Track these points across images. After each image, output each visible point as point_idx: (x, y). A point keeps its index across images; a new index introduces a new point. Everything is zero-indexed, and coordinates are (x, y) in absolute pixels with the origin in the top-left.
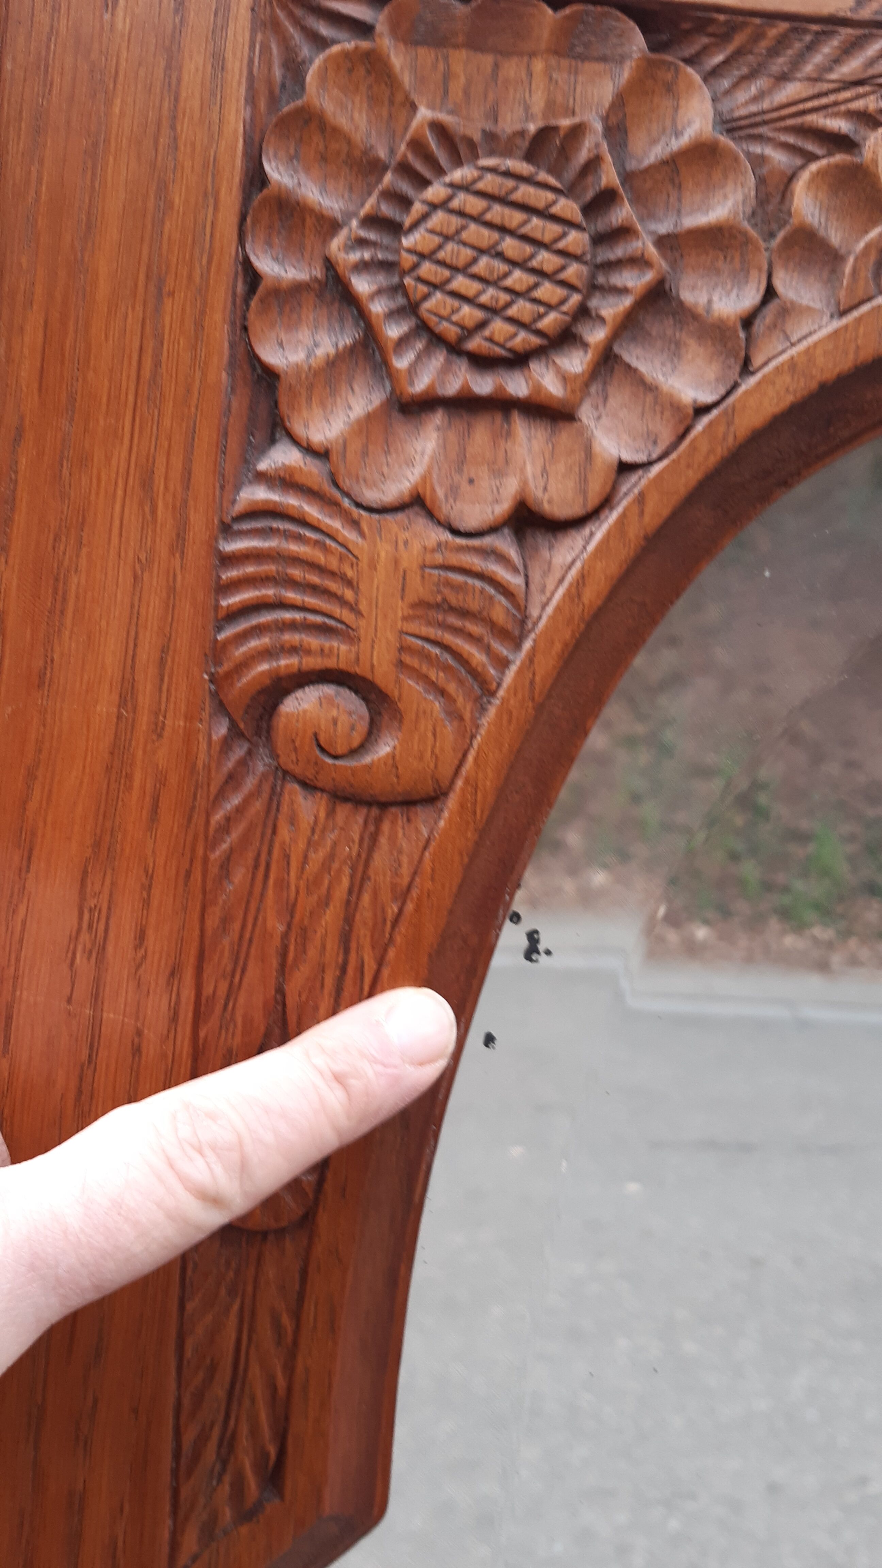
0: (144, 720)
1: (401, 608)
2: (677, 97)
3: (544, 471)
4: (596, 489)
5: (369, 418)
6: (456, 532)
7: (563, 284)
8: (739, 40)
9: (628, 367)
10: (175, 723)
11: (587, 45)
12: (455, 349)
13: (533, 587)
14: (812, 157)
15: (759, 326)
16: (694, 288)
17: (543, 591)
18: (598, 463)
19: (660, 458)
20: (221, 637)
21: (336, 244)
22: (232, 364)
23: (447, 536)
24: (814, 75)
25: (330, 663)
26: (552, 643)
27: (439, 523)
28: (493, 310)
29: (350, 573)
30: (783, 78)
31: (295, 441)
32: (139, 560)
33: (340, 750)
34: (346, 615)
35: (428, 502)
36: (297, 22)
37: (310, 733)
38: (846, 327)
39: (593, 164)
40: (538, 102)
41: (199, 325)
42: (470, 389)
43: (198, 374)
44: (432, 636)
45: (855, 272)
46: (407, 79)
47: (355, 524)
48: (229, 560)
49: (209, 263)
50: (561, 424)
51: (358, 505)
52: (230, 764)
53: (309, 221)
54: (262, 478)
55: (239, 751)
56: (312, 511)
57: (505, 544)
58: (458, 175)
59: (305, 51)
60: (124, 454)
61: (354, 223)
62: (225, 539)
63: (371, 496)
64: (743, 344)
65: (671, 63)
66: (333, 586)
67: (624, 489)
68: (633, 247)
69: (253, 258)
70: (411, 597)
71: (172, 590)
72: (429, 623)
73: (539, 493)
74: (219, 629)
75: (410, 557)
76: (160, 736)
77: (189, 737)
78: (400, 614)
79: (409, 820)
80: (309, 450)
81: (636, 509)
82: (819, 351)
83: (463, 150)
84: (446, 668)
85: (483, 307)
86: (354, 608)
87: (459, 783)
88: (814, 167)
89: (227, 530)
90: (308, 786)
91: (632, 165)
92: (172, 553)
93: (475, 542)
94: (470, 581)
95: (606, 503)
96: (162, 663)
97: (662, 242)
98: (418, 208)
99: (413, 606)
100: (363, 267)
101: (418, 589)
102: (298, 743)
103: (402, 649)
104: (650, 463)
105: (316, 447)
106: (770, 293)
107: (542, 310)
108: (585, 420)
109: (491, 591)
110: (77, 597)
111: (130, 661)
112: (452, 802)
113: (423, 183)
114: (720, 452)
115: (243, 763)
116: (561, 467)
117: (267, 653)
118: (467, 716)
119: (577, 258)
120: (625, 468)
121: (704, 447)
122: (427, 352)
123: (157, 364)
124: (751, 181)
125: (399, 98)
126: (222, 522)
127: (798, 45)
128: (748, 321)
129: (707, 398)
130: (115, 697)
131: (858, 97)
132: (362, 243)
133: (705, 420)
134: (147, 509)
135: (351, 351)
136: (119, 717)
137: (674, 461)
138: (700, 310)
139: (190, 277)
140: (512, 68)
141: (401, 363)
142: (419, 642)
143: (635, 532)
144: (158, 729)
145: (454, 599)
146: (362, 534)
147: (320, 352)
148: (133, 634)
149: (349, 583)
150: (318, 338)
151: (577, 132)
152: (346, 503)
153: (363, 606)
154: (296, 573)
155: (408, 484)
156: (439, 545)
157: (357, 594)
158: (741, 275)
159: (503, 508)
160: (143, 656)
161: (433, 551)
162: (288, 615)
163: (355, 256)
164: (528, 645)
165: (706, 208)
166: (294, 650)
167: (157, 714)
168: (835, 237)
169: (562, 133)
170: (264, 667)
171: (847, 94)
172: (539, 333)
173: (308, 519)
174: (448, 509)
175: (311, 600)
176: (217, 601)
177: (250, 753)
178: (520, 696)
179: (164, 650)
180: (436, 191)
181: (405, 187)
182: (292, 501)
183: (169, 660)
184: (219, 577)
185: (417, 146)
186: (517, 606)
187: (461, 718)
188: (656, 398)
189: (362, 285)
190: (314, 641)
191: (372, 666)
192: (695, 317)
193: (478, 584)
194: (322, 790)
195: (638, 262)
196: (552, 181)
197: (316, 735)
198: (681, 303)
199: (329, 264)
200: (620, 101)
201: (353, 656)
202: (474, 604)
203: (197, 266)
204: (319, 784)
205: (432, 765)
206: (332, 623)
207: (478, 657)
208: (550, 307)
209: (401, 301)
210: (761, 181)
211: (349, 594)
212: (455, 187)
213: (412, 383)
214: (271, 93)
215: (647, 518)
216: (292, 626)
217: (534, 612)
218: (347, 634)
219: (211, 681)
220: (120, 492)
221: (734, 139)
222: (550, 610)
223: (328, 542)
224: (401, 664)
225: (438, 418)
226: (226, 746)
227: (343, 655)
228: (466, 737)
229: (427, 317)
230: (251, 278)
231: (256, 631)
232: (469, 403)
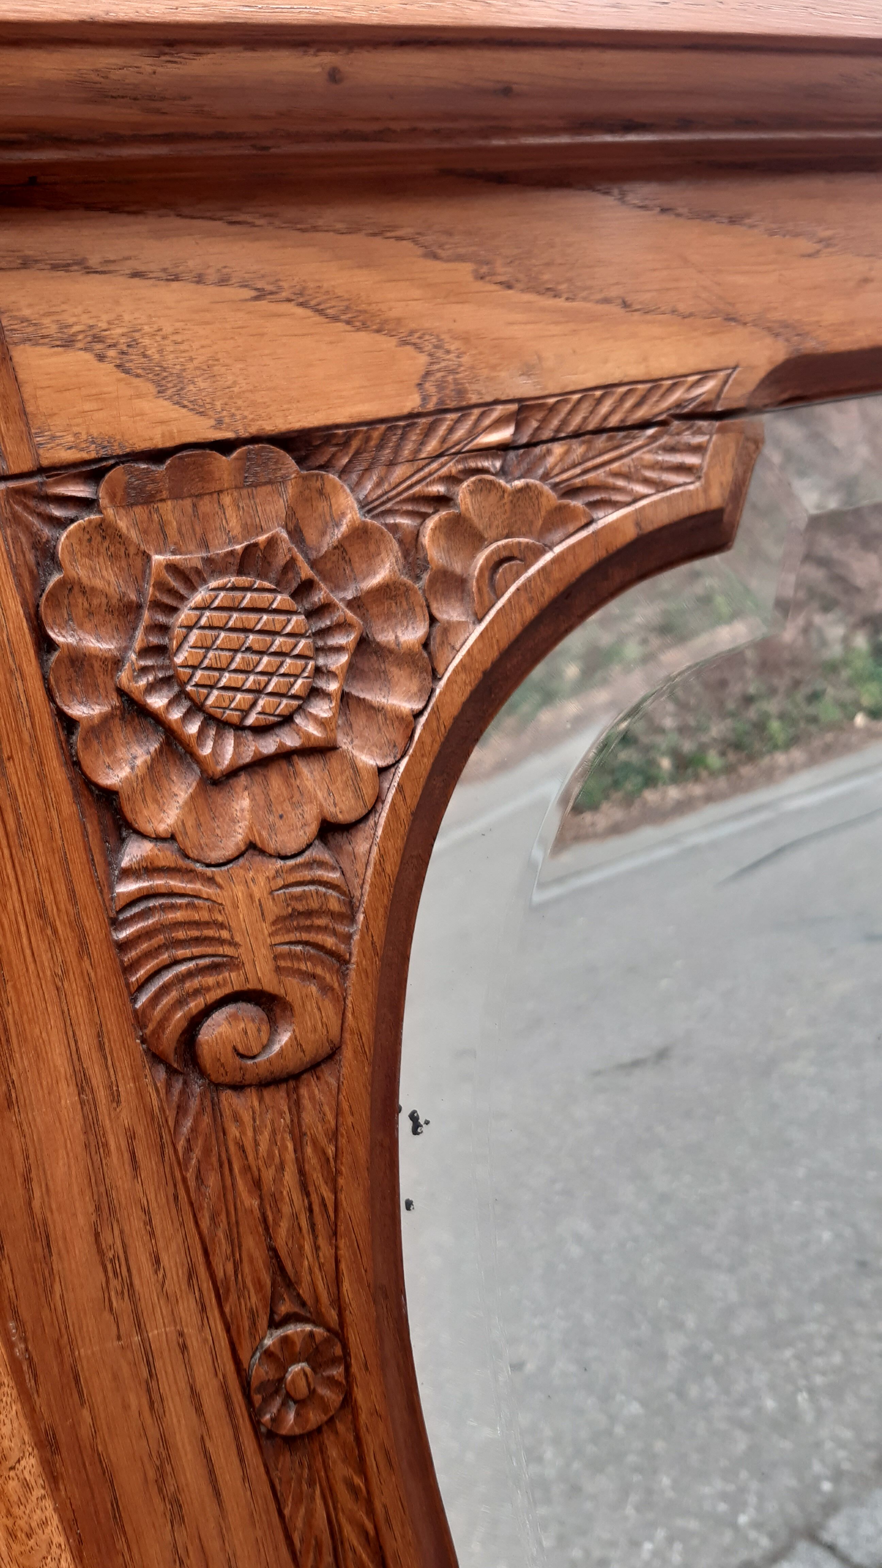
0: (102, 1095)
1: (266, 928)
2: (327, 498)
3: (329, 792)
4: (369, 793)
5: (192, 797)
6: (284, 858)
7: (299, 656)
8: (354, 444)
9: (358, 699)
10: (127, 1088)
11: (254, 473)
12: (239, 728)
13: (348, 875)
14: (426, 516)
15: (433, 646)
16: (383, 630)
17: (357, 875)
18: (365, 775)
19: (402, 757)
20: (138, 1005)
21: (124, 677)
22: (76, 794)
23: (280, 863)
24: (410, 458)
25: (227, 990)
26: (377, 910)
27: (271, 856)
28: (258, 692)
29: (220, 918)
30: (391, 464)
31: (144, 836)
32: (57, 975)
33: (255, 1051)
34: (228, 950)
35: (259, 845)
36: (32, 512)
37: (230, 1049)
38: (486, 629)
39: (291, 564)
40: (234, 524)
41: (42, 776)
42: (260, 753)
43: (54, 813)
44: (293, 939)
45: (479, 590)
46: (134, 535)
47: (211, 881)
48: (123, 946)
49: (33, 724)
50: (328, 755)
51: (208, 865)
52: (175, 1098)
53: (97, 665)
54: (127, 873)
55: (178, 1086)
56: (176, 884)
57: (318, 852)
58: (197, 597)
59: (47, 532)
60: (16, 896)
61: (133, 656)
62: (115, 930)
63: (215, 856)
64: (427, 661)
65: (317, 475)
66: (210, 933)
67: (386, 785)
68: (337, 616)
69: (65, 709)
70: (270, 918)
71: (91, 988)
72: (288, 931)
73: (333, 809)
74: (134, 1000)
75: (259, 890)
76: (118, 1102)
77: (140, 1093)
78: (266, 932)
79: (318, 1078)
80: (158, 839)
81: (400, 797)
82: (475, 651)
83: (194, 578)
84: (310, 958)
85: (249, 691)
86: (232, 943)
87: (347, 1035)
88: (431, 523)
89: (116, 924)
90: (238, 1087)
91: (314, 555)
92: (80, 958)
93: (299, 860)
94: (306, 888)
95: (379, 799)
96: (101, 1047)
97: (350, 604)
98: (178, 631)
99: (274, 923)
100: (151, 688)
101: (273, 910)
102: (222, 1060)
103: (276, 958)
104: (398, 762)
105: (164, 835)
106: (433, 620)
107: (292, 680)
108: (344, 747)
109: (322, 889)
110: (16, 1024)
111: (75, 1056)
112: (347, 1053)
113: (173, 610)
114: (440, 739)
115: (183, 1092)
116: (339, 784)
117: (180, 1002)
118: (336, 985)
119: (302, 635)
120: (382, 771)
121: (428, 740)
122: (219, 736)
123: (18, 817)
124: (396, 546)
125: (132, 550)
126: (109, 918)
127: (394, 439)
128: (426, 645)
129: (417, 706)
130: (73, 1089)
131: (442, 466)
132: (144, 670)
133: (423, 720)
134: (49, 932)
135: (160, 752)
136: (82, 1103)
137: (412, 756)
138: (393, 646)
139: (21, 740)
140: (206, 505)
141: (206, 751)
142: (286, 947)
143: (404, 813)
144: (115, 1098)
145: (300, 907)
146: (220, 886)
147: (139, 762)
148: (70, 1033)
149: (222, 926)
150: (133, 751)
151: (272, 542)
152: (199, 867)
153: (238, 939)
154: (181, 934)
155: (240, 837)
156: (277, 872)
157: (230, 931)
158: (409, 614)
159: (313, 829)
160: (84, 1047)
161: (274, 878)
162: (183, 968)
163: (143, 682)
164: (361, 917)
165: (372, 572)
166: (196, 992)
167: (111, 1087)
168: (458, 568)
169: (262, 547)
170: (179, 1014)
171: (434, 465)
172: (294, 697)
173: (175, 891)
174: (272, 845)
175: (196, 951)
176: (126, 979)
177: (185, 1083)
178: (368, 956)
179: (99, 1035)
180: (185, 615)
181: (161, 618)
182: (159, 882)
183: (106, 1041)
184: (122, 962)
185: (161, 585)
186: (343, 893)
187: (332, 989)
188: (385, 715)
189: (157, 702)
190: (210, 980)
191: (259, 980)
192: (391, 652)
193: (312, 888)
194: (250, 1086)
195: (343, 626)
196: (267, 584)
197: (235, 1049)
198: (378, 644)
199: (121, 692)
200: (291, 512)
201: (242, 977)
202: (314, 905)
203: (24, 729)
204: (247, 1083)
205: (325, 1033)
206: (216, 959)
207: (330, 941)
208: (297, 676)
209: (187, 704)
210: (400, 542)
211: (225, 934)
212: (201, 608)
213: (217, 763)
214: (31, 572)
215: (408, 800)
216: (190, 974)
217: (357, 893)
218: (233, 964)
219: (143, 1042)
220: (23, 929)
221: (373, 517)
222: (367, 887)
223: (196, 901)
224: (278, 970)
225: (243, 780)
226: (169, 1086)
227: (234, 981)
228: (340, 1001)
229: (212, 710)
230: (68, 724)
231: (165, 989)
232: (262, 763)
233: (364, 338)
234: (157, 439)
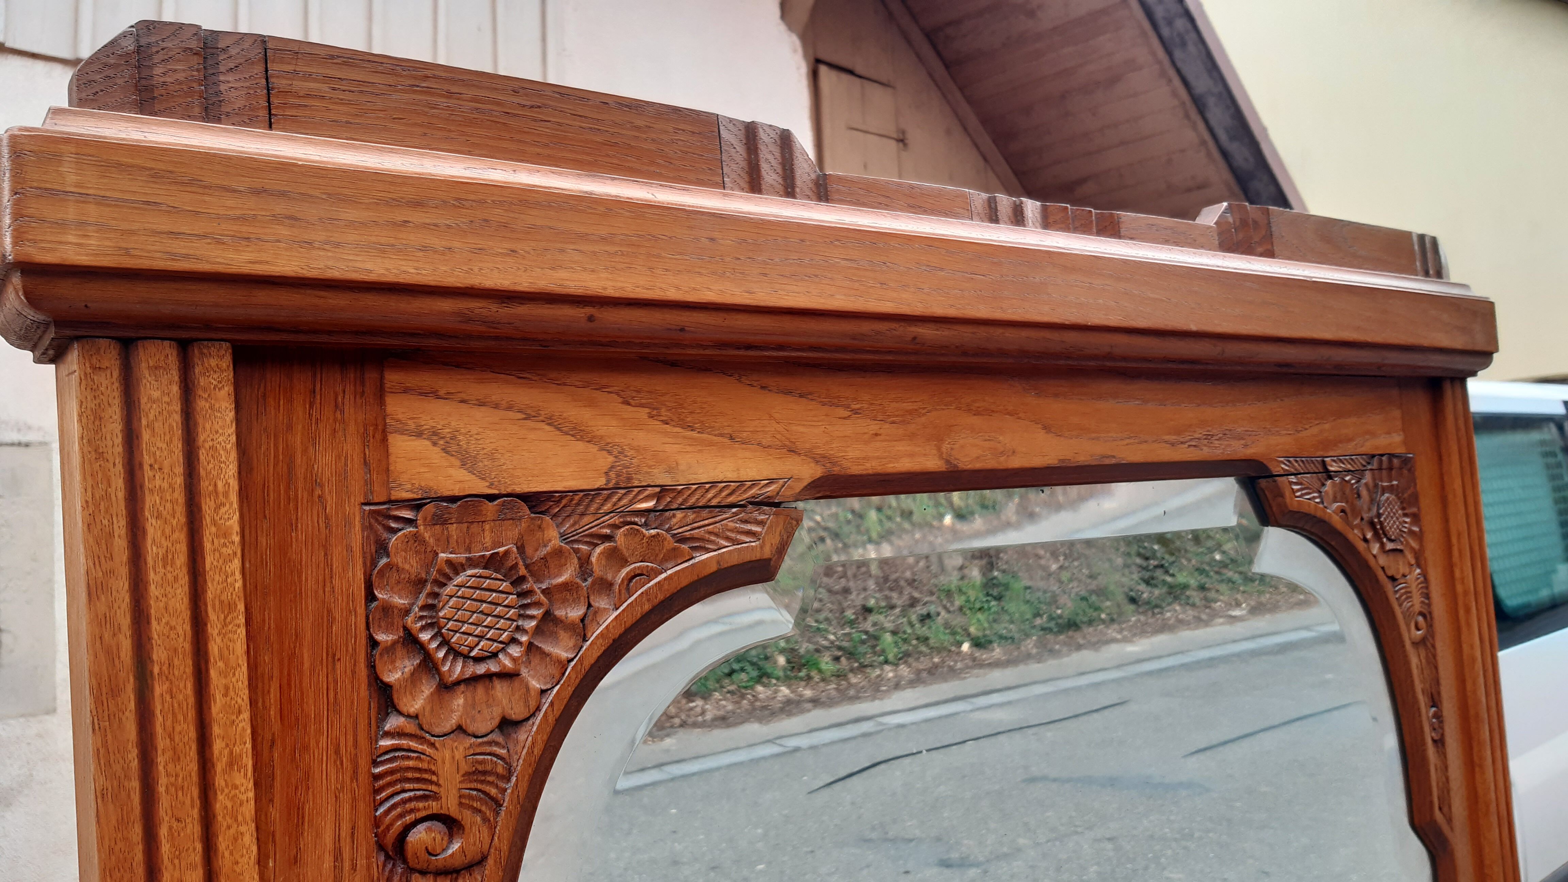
0: (347, 865)
1: (458, 778)
2: (543, 531)
3: (510, 700)
4: (533, 704)
5: (432, 694)
6: (476, 737)
7: (508, 619)
8: (564, 502)
9: (537, 647)
10: (361, 862)
11: (505, 514)
12: (466, 657)
13: (511, 751)
14: (596, 545)
15: (586, 621)
16: (559, 608)
17: (516, 753)
18: (533, 693)
19: (557, 685)
20: (378, 813)
21: (409, 620)
22: (370, 685)
23: (473, 740)
24: (594, 512)
25: (429, 812)
26: (524, 776)
27: (469, 735)
28: (481, 637)
29: (433, 768)
30: (583, 514)
31: (401, 713)
32: (337, 789)
33: (438, 852)
34: (434, 788)
35: (464, 727)
36: (380, 523)
37: (424, 848)
38: (620, 614)
39: (515, 567)
40: (488, 539)
41: (353, 672)
42: (475, 673)
43: (355, 694)
44: (473, 787)
45: (620, 591)
46: (432, 541)
47: (432, 745)
48: (377, 777)
49: (355, 642)
50: (514, 678)
51: (433, 736)
52: (387, 873)
53: (396, 611)
54: (388, 734)
55: (390, 866)
56: (413, 744)
57: (496, 736)
58: (459, 579)
59: (385, 535)
60: (325, 739)
61: (417, 609)
62: (374, 767)
63: (437, 730)
64: (582, 629)
65: (539, 517)
66: (426, 776)
67: (544, 701)
68: (534, 598)
69: (374, 635)
70: (462, 772)
71: (354, 799)
72: (471, 782)
73: (510, 711)
74: (376, 810)
75: (459, 755)
76: (355, 870)
77: (369, 867)
78: (458, 781)
79: (471, 875)
80: (408, 716)
81: (550, 709)
82: (611, 626)
83: (460, 568)
84: (480, 799)
85: (476, 636)
86: (437, 784)
87: (492, 850)
88: (598, 550)
89: (375, 763)
90: (423, 873)
91: (528, 561)
92: (352, 781)
93: (485, 739)
94: (486, 757)
95: (538, 709)
96: (353, 834)
97: (544, 591)
98: (444, 598)
99: (463, 776)
100: (423, 628)
101: (465, 767)
102: (418, 854)
103: (460, 797)
104: (553, 687)
105: (412, 714)
106: (590, 606)
107: (502, 632)
108: (524, 675)
109: (495, 759)
110: (309, 814)
111: (337, 839)
112: (490, 861)
113: (443, 585)
114: (580, 677)
115: (391, 871)
116: (517, 696)
117: (401, 816)
118: (492, 819)
119: (513, 607)
120: (543, 692)
121: (574, 677)
122: (454, 660)
123: (336, 694)
124: (576, 561)
125: (429, 549)
126: (372, 759)
127: (587, 500)
128: (582, 620)
129: (571, 656)
130: (332, 859)
131: (612, 518)
132: (421, 618)
133: (573, 664)
134: (338, 763)
135: (419, 665)
136: (335, 867)
137: (562, 685)
138: (564, 618)
139: (347, 650)
140: (475, 528)
141: (446, 668)
142: (468, 791)
143: (551, 719)
144: (354, 868)
145: (480, 768)
146: (437, 749)
147: (406, 670)
148: (337, 825)
149: (434, 773)
150: (404, 663)
151: (507, 553)
152: (427, 736)
153: (441, 782)
154: (410, 775)
155: (454, 721)
156: (471, 745)
157: (437, 777)
158: (576, 601)
159: (496, 722)
160: (343, 834)
161: (469, 748)
162: (406, 795)
163: (419, 625)
164: (514, 779)
165: (559, 575)
166: (412, 811)
167: (353, 861)
168: (609, 577)
169: (501, 555)
170: (399, 823)
171: (607, 517)
172: (501, 642)
173: (412, 748)
174: (471, 729)
175: (416, 786)
176: (374, 797)
177: (394, 865)
178: (514, 803)
179: (353, 828)
180: (449, 589)
181: (436, 589)
182: (404, 742)
183: (356, 832)
184: (374, 786)
185: (440, 571)
186: (506, 763)
187: (489, 821)
188: (551, 658)
189: (425, 636)
190: (421, 805)
191: (448, 808)
192: (562, 621)
193: (489, 757)
194: (430, 873)
195: (537, 604)
196: (500, 576)
197: (427, 848)
198: (555, 616)
199: (405, 628)
200: (521, 537)
201: (439, 806)
202: (489, 768)
203: (350, 644)
204: (429, 870)
205: (480, 846)
206: (427, 793)
207: (493, 791)
208: (505, 630)
209: (440, 639)
210: (579, 559)
211: (434, 778)
212: (460, 586)
213: (450, 676)
214: (372, 556)
215: (555, 712)
216: (410, 799)
217: (515, 765)
218: (436, 797)
219: (375, 837)
220: (325, 758)
221: (566, 543)
222: (521, 761)
223: (422, 756)
224: (461, 804)
225: (462, 687)
226: (384, 866)
227: (434, 807)
228: (492, 828)
229: (453, 645)
230: (373, 643)
231: (394, 807)
232: (475, 679)
233: (580, 446)
234: (456, 490)
